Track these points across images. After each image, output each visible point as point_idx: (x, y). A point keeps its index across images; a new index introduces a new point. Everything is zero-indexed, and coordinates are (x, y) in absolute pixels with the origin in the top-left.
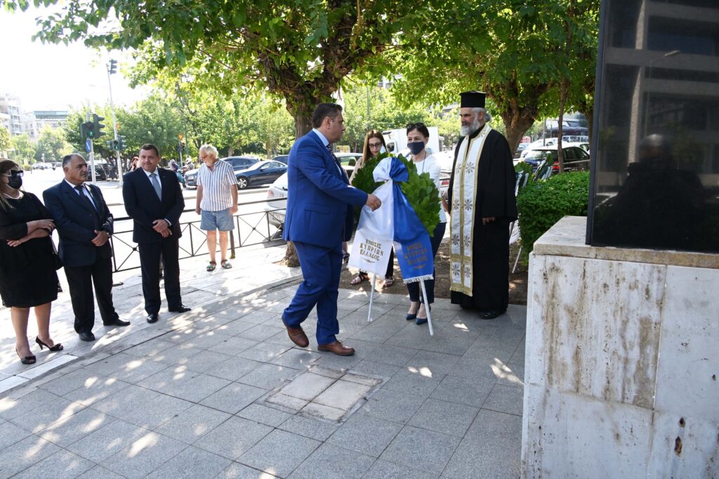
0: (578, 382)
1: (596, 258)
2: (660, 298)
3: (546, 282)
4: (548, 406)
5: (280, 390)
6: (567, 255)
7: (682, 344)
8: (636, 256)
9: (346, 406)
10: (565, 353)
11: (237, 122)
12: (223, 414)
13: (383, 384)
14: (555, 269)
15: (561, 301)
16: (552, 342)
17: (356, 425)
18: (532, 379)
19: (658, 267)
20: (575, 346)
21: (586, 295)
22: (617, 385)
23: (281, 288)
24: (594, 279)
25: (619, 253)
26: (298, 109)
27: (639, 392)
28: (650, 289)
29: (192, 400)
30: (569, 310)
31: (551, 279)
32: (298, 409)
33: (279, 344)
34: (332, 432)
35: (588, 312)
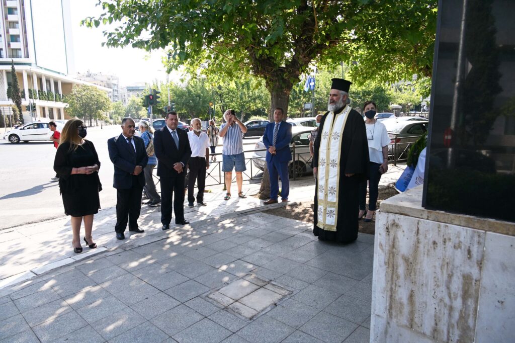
0: (412, 320)
1: (428, 219)
2: (479, 259)
3: (388, 235)
4: (388, 336)
5: (219, 290)
6: (405, 215)
7: (499, 302)
8: (460, 221)
9: (259, 308)
10: (402, 294)
11: (248, 94)
12: (176, 301)
13: (292, 295)
14: (395, 225)
15: (400, 251)
16: (392, 284)
17: (261, 324)
18: (377, 311)
19: (478, 232)
20: (410, 290)
21: (419, 249)
22: (443, 327)
23: (247, 215)
24: (426, 236)
25: (447, 216)
26: (273, 87)
27: (461, 336)
28: (471, 249)
29: (160, 289)
30: (406, 260)
31: (392, 233)
32: (226, 305)
33: (231, 256)
34: (244, 326)
35: (421, 263)
